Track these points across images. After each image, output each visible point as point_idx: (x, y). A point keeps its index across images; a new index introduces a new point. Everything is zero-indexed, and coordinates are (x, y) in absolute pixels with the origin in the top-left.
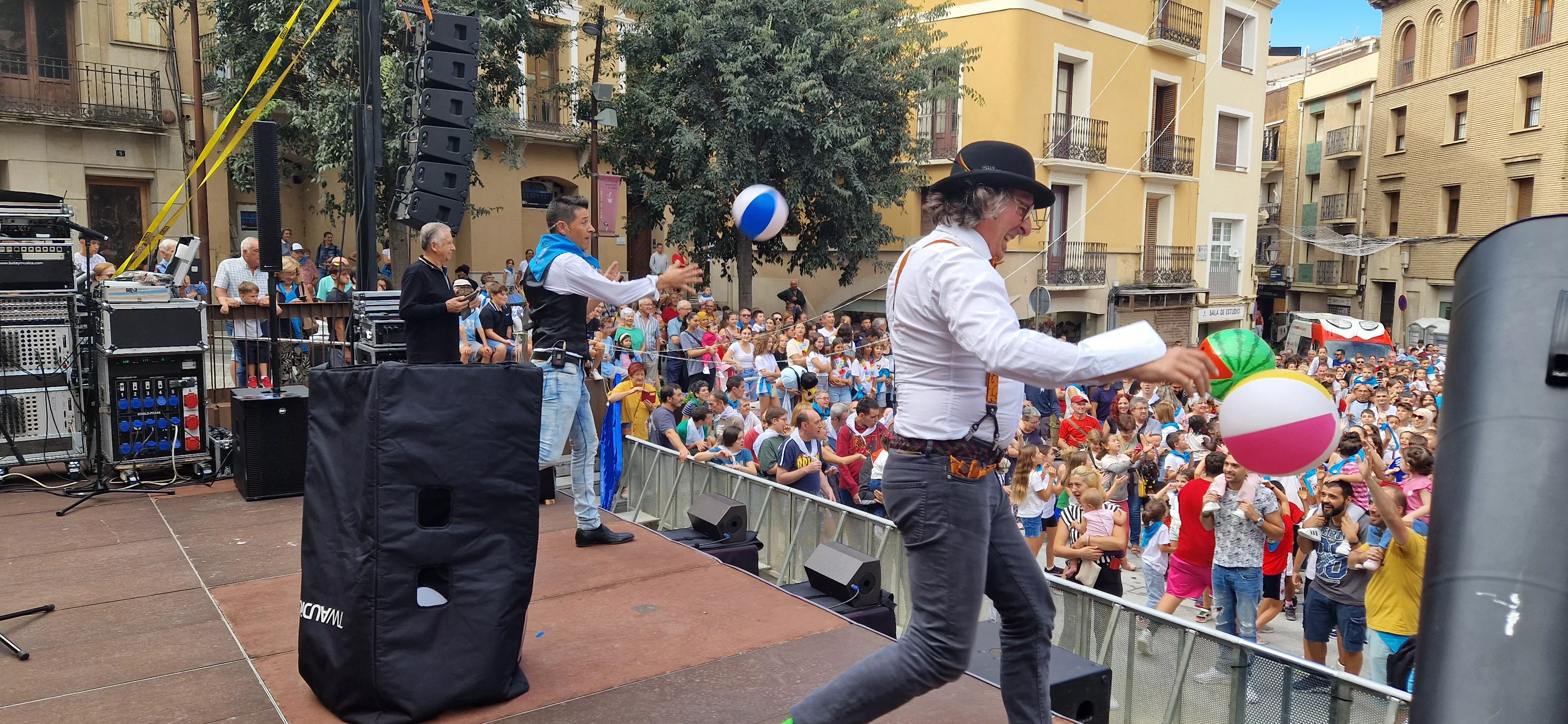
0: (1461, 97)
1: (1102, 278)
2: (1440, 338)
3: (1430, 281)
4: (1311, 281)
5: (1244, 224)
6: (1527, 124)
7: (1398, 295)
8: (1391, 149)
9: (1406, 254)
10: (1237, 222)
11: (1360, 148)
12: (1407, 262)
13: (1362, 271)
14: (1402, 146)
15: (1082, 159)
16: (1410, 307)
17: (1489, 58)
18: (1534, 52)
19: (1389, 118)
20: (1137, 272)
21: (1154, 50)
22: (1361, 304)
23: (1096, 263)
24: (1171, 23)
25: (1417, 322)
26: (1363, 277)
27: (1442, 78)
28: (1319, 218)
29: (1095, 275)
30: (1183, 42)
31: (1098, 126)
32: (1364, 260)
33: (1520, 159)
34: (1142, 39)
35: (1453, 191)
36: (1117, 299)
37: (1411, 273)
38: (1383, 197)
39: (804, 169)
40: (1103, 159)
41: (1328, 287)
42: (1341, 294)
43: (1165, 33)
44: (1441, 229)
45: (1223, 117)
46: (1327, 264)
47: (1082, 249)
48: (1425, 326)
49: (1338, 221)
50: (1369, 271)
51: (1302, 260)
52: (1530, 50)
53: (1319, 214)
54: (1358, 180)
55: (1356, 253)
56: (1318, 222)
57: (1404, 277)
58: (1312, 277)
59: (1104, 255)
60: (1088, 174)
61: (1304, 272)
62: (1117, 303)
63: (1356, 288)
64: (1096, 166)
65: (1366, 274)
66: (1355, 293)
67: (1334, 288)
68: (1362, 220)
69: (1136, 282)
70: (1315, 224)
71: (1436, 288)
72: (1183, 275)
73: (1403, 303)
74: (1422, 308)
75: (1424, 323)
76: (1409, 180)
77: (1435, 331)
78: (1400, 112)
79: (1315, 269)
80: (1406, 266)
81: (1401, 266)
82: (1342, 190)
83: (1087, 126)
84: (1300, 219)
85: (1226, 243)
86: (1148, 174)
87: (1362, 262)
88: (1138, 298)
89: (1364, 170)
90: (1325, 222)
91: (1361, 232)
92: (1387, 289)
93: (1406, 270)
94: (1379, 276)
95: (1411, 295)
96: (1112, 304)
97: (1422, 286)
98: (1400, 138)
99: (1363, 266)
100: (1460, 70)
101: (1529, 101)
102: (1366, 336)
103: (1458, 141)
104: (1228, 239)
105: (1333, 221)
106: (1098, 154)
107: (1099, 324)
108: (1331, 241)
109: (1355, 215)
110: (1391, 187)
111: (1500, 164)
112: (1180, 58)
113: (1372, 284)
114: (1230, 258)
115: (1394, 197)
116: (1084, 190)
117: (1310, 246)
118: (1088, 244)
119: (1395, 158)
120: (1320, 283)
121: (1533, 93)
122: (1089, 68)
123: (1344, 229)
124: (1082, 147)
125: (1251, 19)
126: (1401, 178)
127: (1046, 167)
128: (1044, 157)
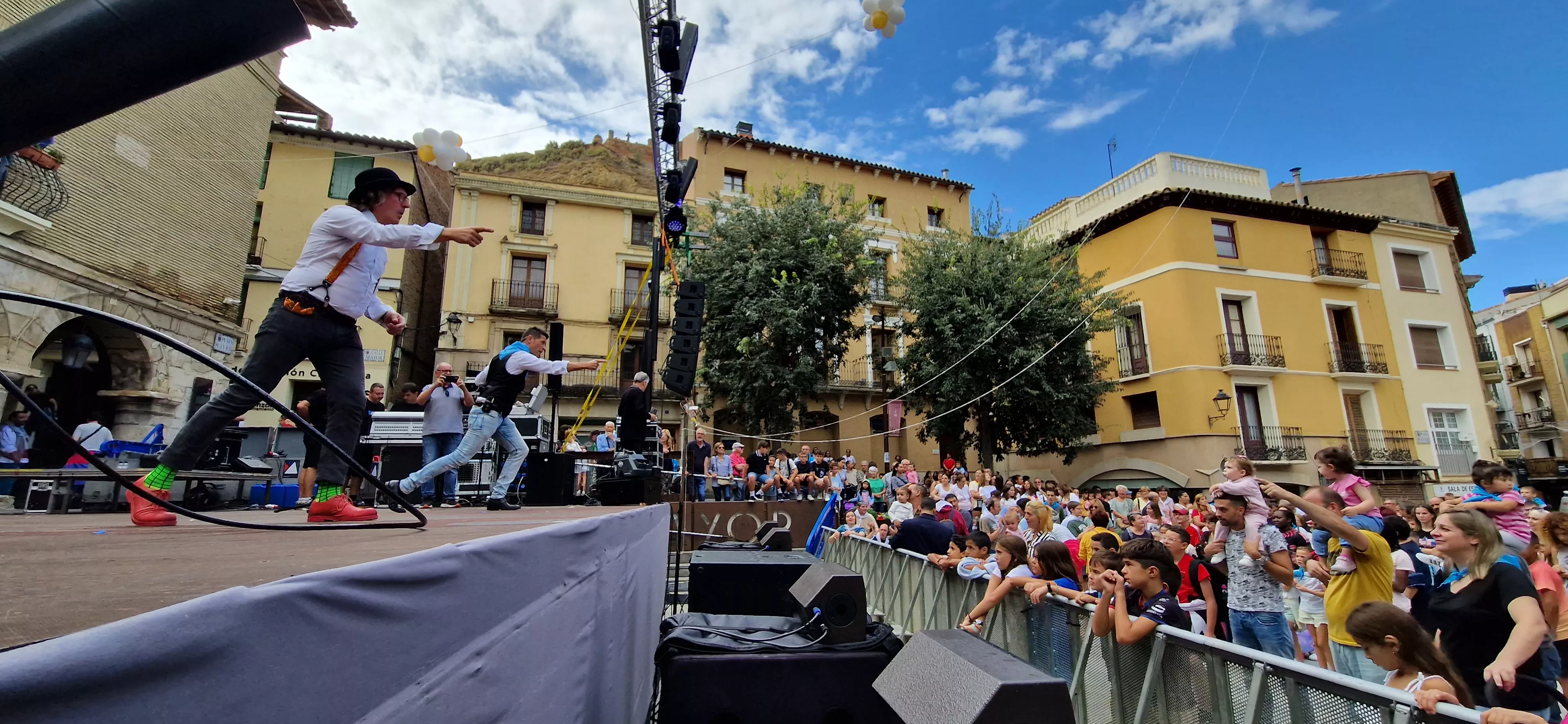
1: (1303, 455)
5: (1467, 415)
10: (1460, 412)
15: (1259, 364)
21: (1318, 284)
23: (1296, 444)
24: (1335, 264)
29: (1294, 453)
30: (1348, 276)
31: (1273, 341)
34: (1308, 279)
40: (1283, 364)
43: (1330, 271)
45: (1415, 330)
47: (1279, 432)
59: (1300, 437)
60: (1272, 376)
64: (1278, 369)
72: (1405, 456)
83: (1262, 341)
85: (1452, 430)
86: (1337, 374)
104: (1453, 426)
106: (1276, 361)
112: (1352, 288)
114: (1458, 441)
116: (1270, 389)
118: (1285, 428)
122: (1254, 301)
124: (1258, 356)
125: (1424, 254)
127: (1226, 373)
128: (1223, 365)
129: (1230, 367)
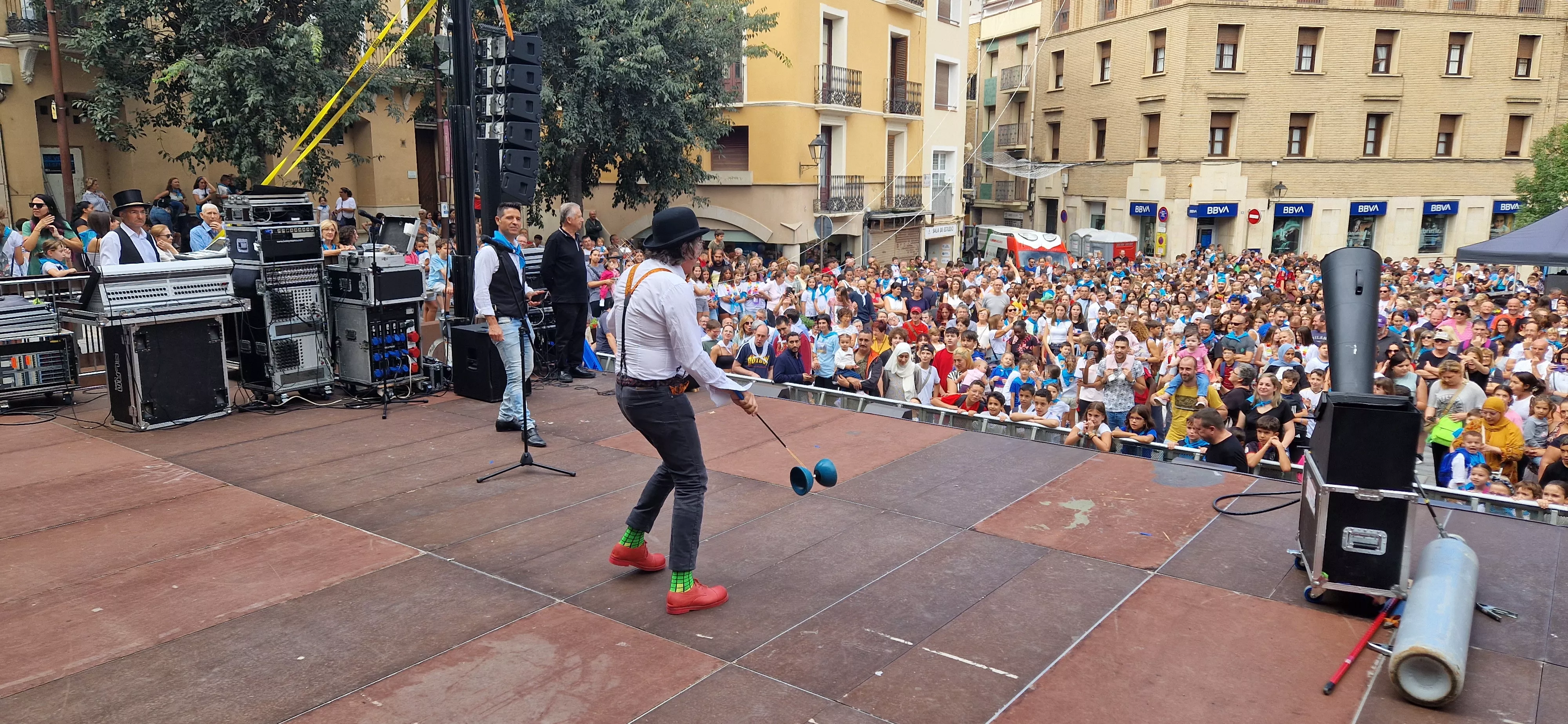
0: (1105, 45)
1: (861, 206)
2: (1095, 245)
3: (1085, 198)
4: (990, 198)
5: (955, 155)
6: (1155, 71)
7: (1060, 209)
8: (1052, 87)
9: (1066, 176)
10: (949, 153)
11: (1028, 85)
12: (1066, 182)
13: (1031, 190)
14: (1061, 85)
15: (843, 104)
16: (1069, 220)
17: (1126, 14)
18: (1160, 11)
19: (1051, 61)
20: (883, 199)
21: (890, 7)
22: (1031, 217)
23: (856, 193)
25: (1076, 232)
26: (1033, 195)
27: (1091, 28)
28: (996, 144)
29: (855, 203)
30: (911, 1)
31: (854, 75)
32: (1032, 181)
33: (1150, 99)
35: (1100, 124)
36: (870, 223)
37: (1070, 192)
38: (1047, 127)
39: (642, 118)
40: (858, 104)
41: (1005, 204)
42: (1015, 209)
44: (1092, 155)
45: (939, 64)
46: (1004, 183)
47: (844, 181)
48: (1082, 236)
49: (1011, 147)
50: (1038, 190)
51: (984, 180)
52: (1157, 9)
53: (996, 140)
54: (1026, 113)
55: (1027, 175)
56: (996, 148)
57: (1065, 195)
58: (991, 195)
59: (861, 186)
61: (985, 191)
62: (869, 226)
63: (1027, 204)
64: (853, 109)
65: (1035, 192)
66: (1026, 208)
67: (1010, 204)
68: (1031, 147)
69: (882, 208)
70: (993, 149)
71: (1089, 203)
72: (915, 201)
73: (1064, 216)
74: (1078, 220)
75: (1082, 233)
76: (1067, 113)
77: (1091, 239)
78: (1059, 55)
79: (994, 188)
80: (1066, 186)
81: (1062, 186)
82: (1014, 120)
83: (843, 75)
85: (943, 172)
86: (889, 115)
87: (1031, 183)
88: (888, 222)
89: (1032, 103)
90: (1001, 148)
91: (1030, 157)
92: (1051, 204)
93: (1066, 189)
94: (1045, 194)
95: (1070, 210)
96: (866, 227)
97: (1078, 202)
98: (1058, 77)
99: (1032, 185)
100: (1105, 22)
101: (1156, 51)
102: (1048, 246)
103: (1104, 82)
104: (943, 168)
105: (1008, 147)
106: (854, 99)
107: (856, 245)
108: (1006, 166)
109: (1025, 142)
110: (1053, 119)
111: (1136, 102)
112: (911, 12)
113: (1040, 201)
114: (945, 184)
115: (1055, 127)
116: (843, 130)
117: (989, 169)
118: (849, 177)
119: (1056, 94)
120: (998, 201)
121: (1159, 45)
122: (845, 22)
123: (1017, 154)
124: (842, 93)
126: (1061, 112)
127: (817, 111)
128: (816, 102)
129: (821, 106)
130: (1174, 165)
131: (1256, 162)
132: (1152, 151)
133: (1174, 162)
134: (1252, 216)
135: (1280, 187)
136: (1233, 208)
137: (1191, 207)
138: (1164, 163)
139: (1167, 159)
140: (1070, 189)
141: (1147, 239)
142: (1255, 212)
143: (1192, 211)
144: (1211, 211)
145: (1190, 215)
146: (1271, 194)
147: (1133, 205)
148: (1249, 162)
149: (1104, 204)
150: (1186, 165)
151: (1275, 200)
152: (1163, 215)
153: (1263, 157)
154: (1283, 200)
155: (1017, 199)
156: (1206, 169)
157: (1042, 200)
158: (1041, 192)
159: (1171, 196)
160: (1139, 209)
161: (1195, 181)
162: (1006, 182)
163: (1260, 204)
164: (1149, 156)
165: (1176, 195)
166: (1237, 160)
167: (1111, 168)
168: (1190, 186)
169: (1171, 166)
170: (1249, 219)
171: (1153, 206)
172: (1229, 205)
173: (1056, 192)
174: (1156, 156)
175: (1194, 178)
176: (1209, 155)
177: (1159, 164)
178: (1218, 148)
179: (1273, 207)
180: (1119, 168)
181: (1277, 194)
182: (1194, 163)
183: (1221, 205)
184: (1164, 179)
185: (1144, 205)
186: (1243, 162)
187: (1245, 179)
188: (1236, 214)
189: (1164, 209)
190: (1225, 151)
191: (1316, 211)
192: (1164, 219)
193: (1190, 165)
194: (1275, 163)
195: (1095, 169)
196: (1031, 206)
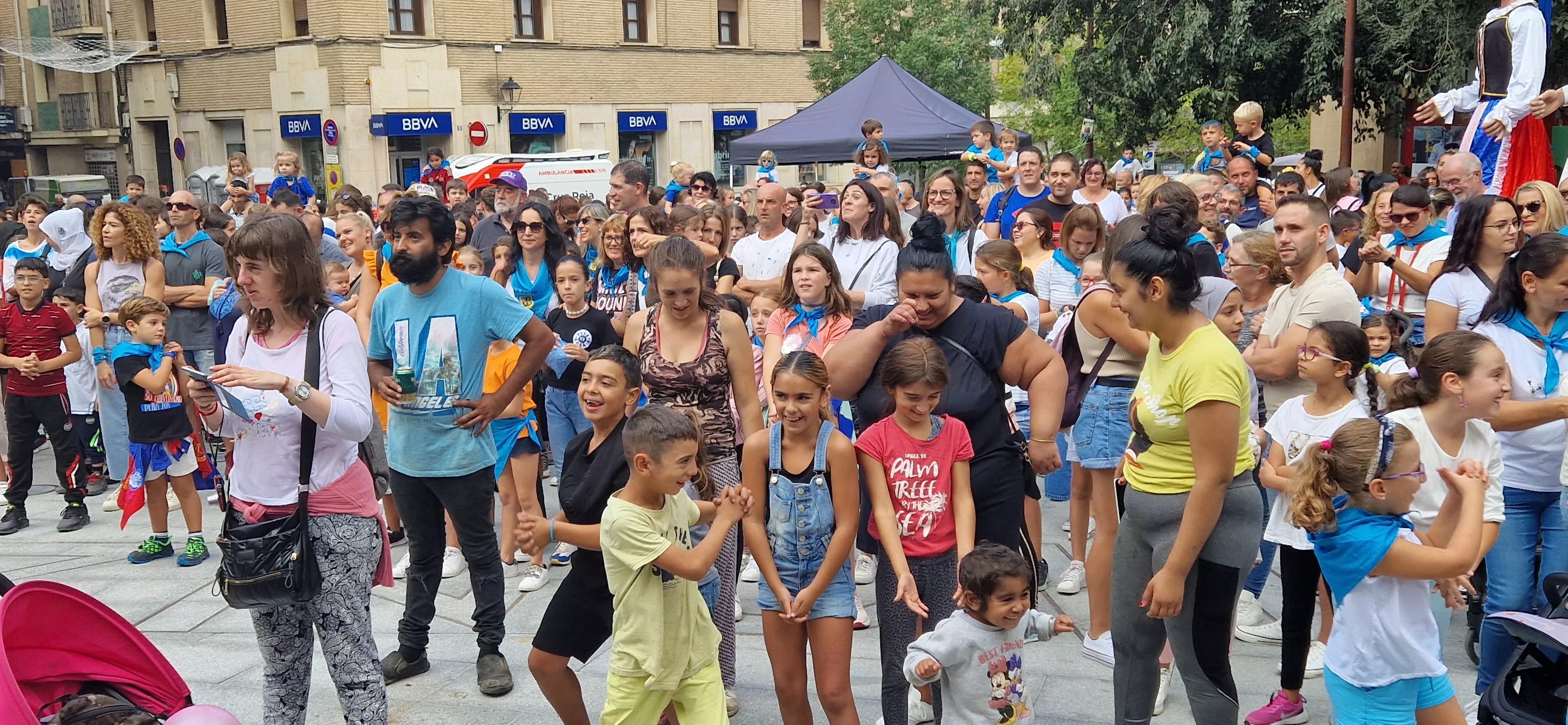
3: (209, 115)
4: (56, 129)
7: (173, 136)
9: (173, 76)
12: (176, 89)
13: (122, 107)
16: (190, 154)
22: (130, 155)
25: (198, 173)
26: (126, 116)
28: (52, 29)
32: (122, 89)
37: (185, 105)
41: (79, 135)
42: (100, 144)
44: (210, 38)
46: (75, 94)
48: (205, 178)
49: (77, 31)
50: (131, 105)
51: (41, 97)
53: (51, 22)
56: (52, 34)
57: (176, 111)
58: (58, 121)
61: (46, 112)
63: (118, 132)
65: (128, 111)
66: (117, 141)
67: (88, 134)
68: (110, 30)
70: (49, 36)
71: (219, 124)
73: (180, 148)
74: (205, 154)
75: (205, 174)
79: (59, 109)
80: (176, 95)
81: (169, 96)
84: (27, 32)
87: (120, 94)
90: (59, 33)
91: (110, 45)
92: (158, 130)
93: (177, 100)
94: (146, 113)
95: (190, 137)
97: (198, 122)
99: (123, 99)
105: (70, 32)
109: (100, 23)
113: (138, 125)
117: (47, 73)
120: (69, 129)
123: (87, 43)
130: (336, 46)
131: (469, 45)
132: (302, 26)
133: (334, 42)
134: (475, 134)
135: (510, 86)
136: (444, 120)
137: (374, 119)
138: (322, 44)
139: (324, 37)
140: (183, 101)
141: (316, 178)
142: (477, 126)
143: (376, 126)
144: (409, 125)
145: (375, 132)
146: (499, 98)
147: (285, 120)
148: (459, 45)
149: (239, 124)
150: (356, 46)
151: (509, 107)
152: (331, 134)
153: (479, 39)
154: (518, 109)
155: (103, 127)
156: (391, 54)
157: (141, 123)
158: (138, 110)
159: (338, 102)
160: (294, 127)
161: (375, 74)
162: (81, 96)
163: (486, 114)
164: (298, 35)
165: (347, 98)
166: (438, 42)
167: (242, 60)
168: (368, 83)
169: (330, 49)
170: (472, 138)
171: (315, 119)
172: (436, 115)
173: (163, 109)
174: (308, 34)
175: (373, 71)
176: (392, 33)
177: (313, 47)
178: (407, 22)
179: (505, 118)
180: (254, 58)
181: (507, 98)
182: (368, 43)
183: (425, 116)
184: (325, 70)
185: (301, 118)
186: (448, 45)
187: (456, 73)
188: (450, 131)
189: (330, 123)
190: (419, 27)
191: (571, 125)
192: (334, 140)
193: (363, 47)
194: (498, 48)
195: (217, 63)
196: (126, 137)
